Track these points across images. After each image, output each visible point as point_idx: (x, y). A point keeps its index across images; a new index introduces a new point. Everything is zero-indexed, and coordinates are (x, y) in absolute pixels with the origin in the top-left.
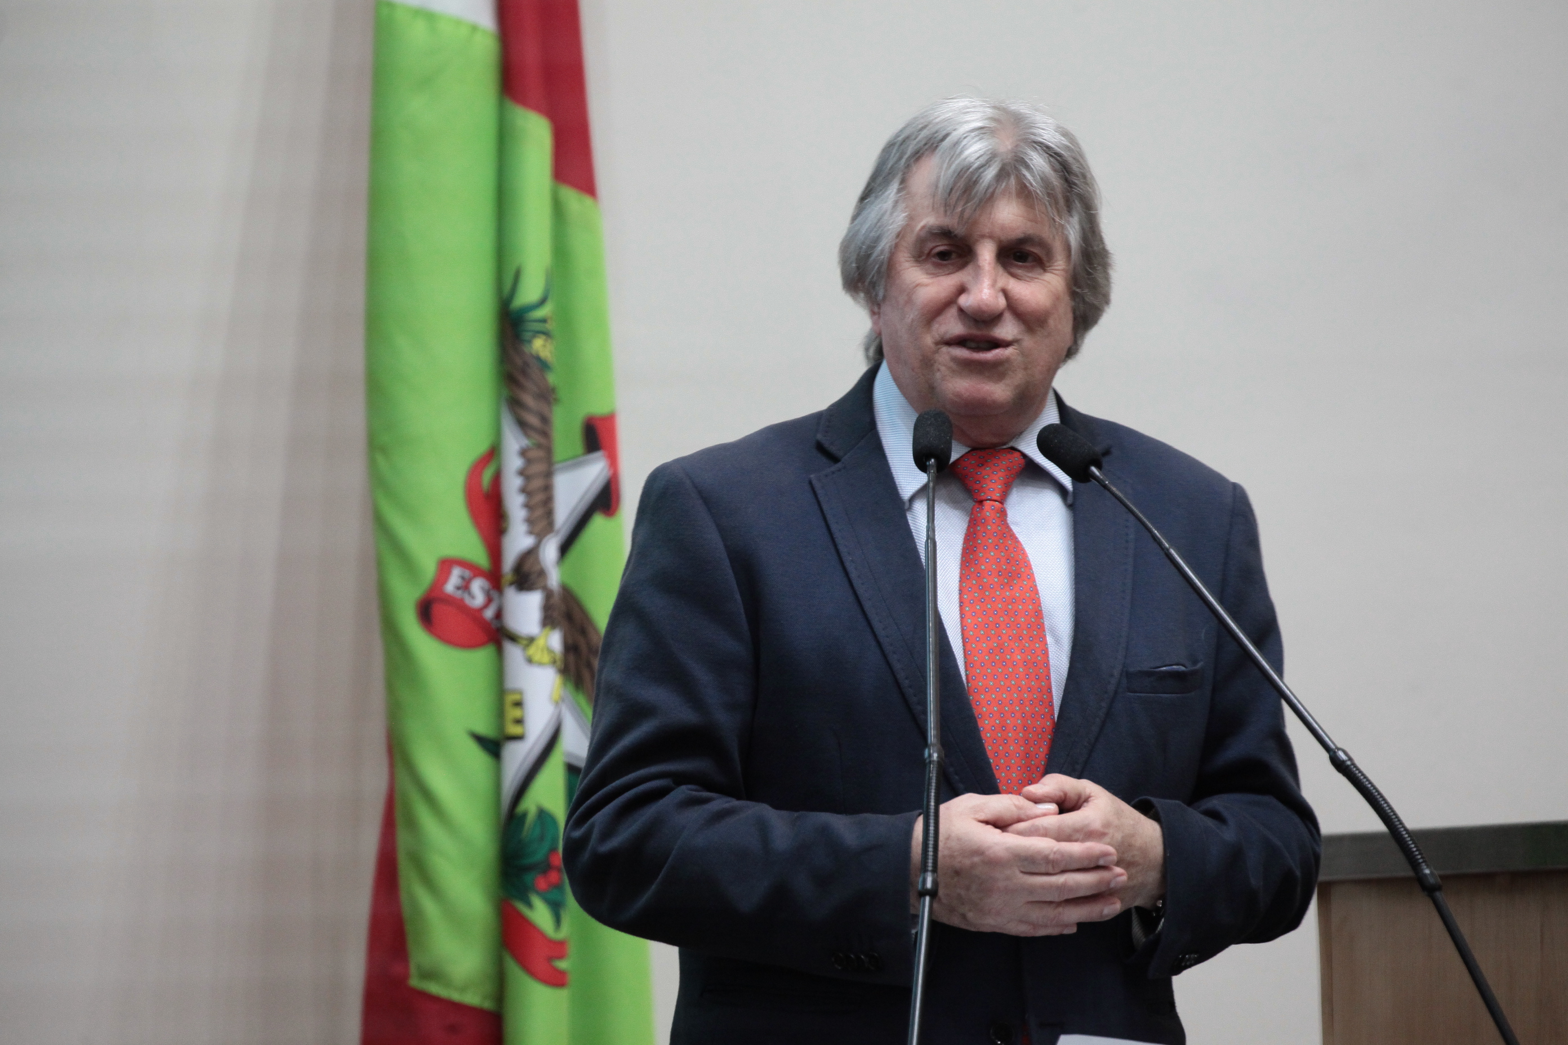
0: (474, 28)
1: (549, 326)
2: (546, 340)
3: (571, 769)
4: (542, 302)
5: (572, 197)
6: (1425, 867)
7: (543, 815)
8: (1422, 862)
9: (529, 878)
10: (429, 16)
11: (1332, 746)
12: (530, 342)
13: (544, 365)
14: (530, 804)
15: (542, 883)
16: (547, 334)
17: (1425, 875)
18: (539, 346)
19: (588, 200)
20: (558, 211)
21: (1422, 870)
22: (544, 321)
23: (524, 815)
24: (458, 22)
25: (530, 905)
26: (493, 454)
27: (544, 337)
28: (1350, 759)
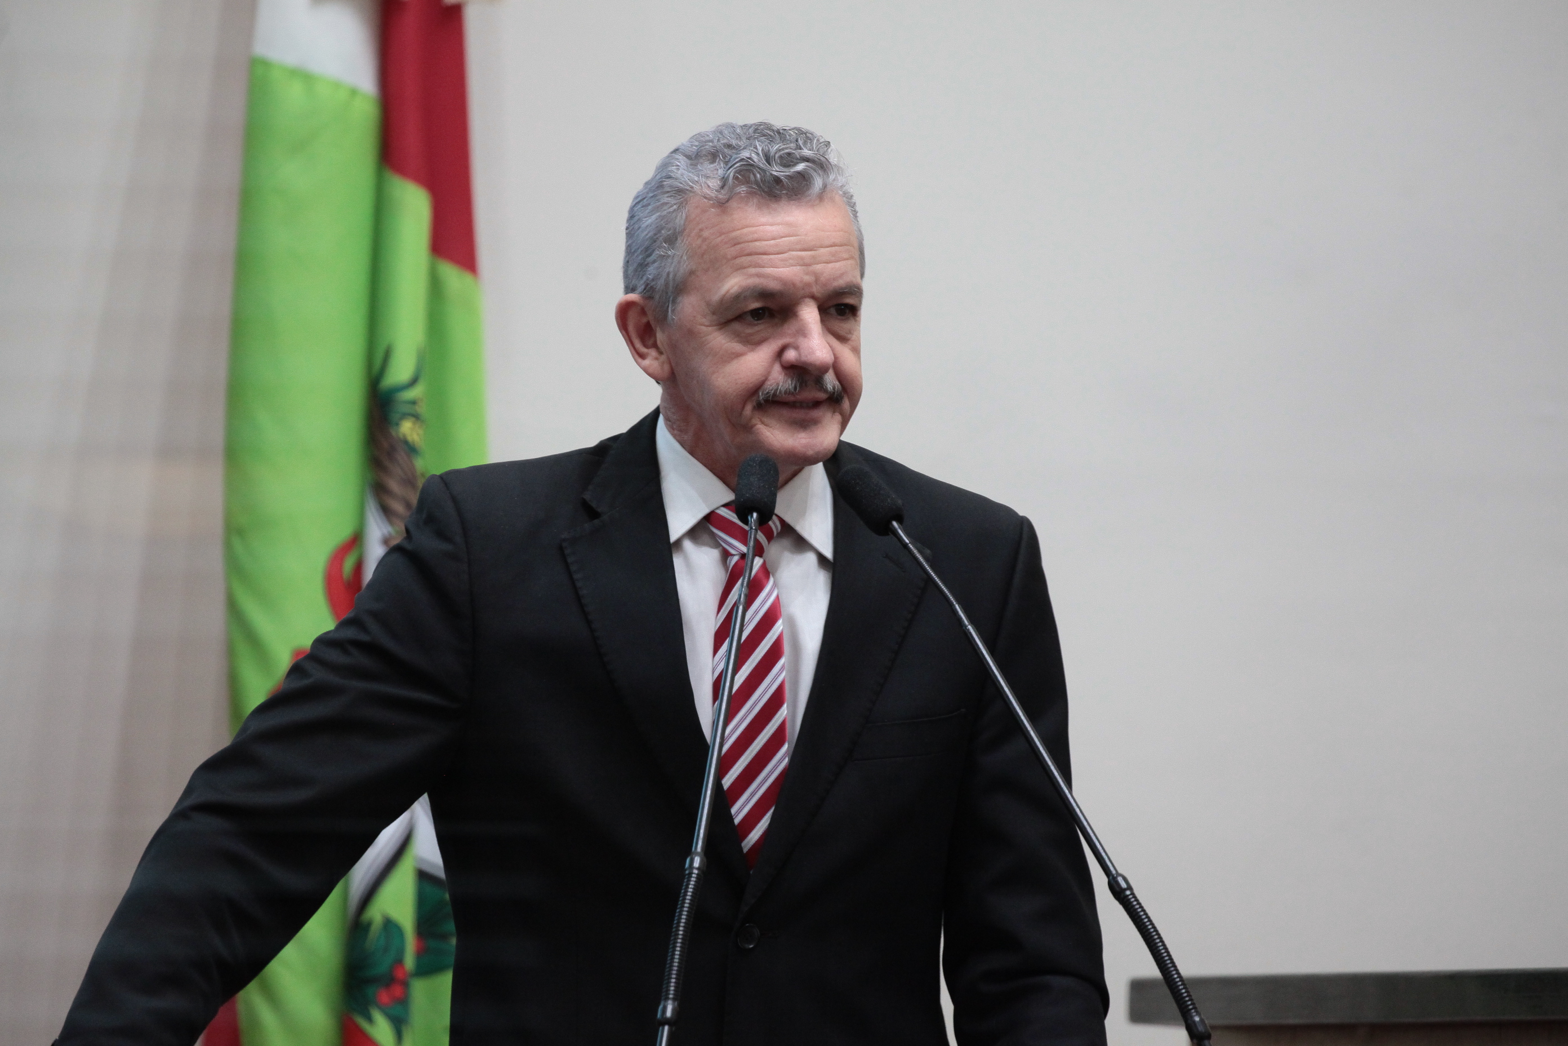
0: (354, 92)
1: (422, 409)
2: (414, 423)
3: (423, 876)
4: (414, 382)
5: (451, 274)
6: (1194, 1014)
7: (390, 925)
8: (1192, 1009)
9: (371, 991)
10: (305, 76)
11: (1114, 872)
12: (397, 424)
13: (412, 450)
14: (376, 913)
15: (384, 997)
16: (416, 417)
17: (1194, 1022)
18: (407, 428)
19: (467, 278)
20: (436, 289)
21: (1192, 1017)
22: (414, 403)
23: (369, 925)
24: (337, 85)
25: (370, 1019)
26: (356, 541)
27: (413, 419)
28: (1130, 888)
